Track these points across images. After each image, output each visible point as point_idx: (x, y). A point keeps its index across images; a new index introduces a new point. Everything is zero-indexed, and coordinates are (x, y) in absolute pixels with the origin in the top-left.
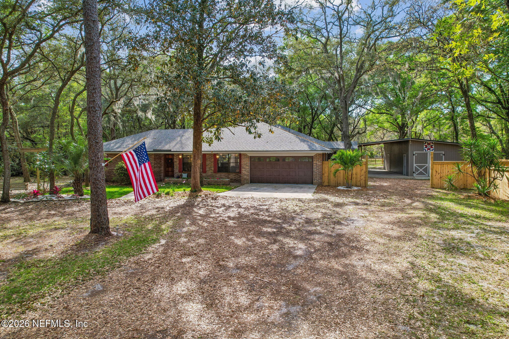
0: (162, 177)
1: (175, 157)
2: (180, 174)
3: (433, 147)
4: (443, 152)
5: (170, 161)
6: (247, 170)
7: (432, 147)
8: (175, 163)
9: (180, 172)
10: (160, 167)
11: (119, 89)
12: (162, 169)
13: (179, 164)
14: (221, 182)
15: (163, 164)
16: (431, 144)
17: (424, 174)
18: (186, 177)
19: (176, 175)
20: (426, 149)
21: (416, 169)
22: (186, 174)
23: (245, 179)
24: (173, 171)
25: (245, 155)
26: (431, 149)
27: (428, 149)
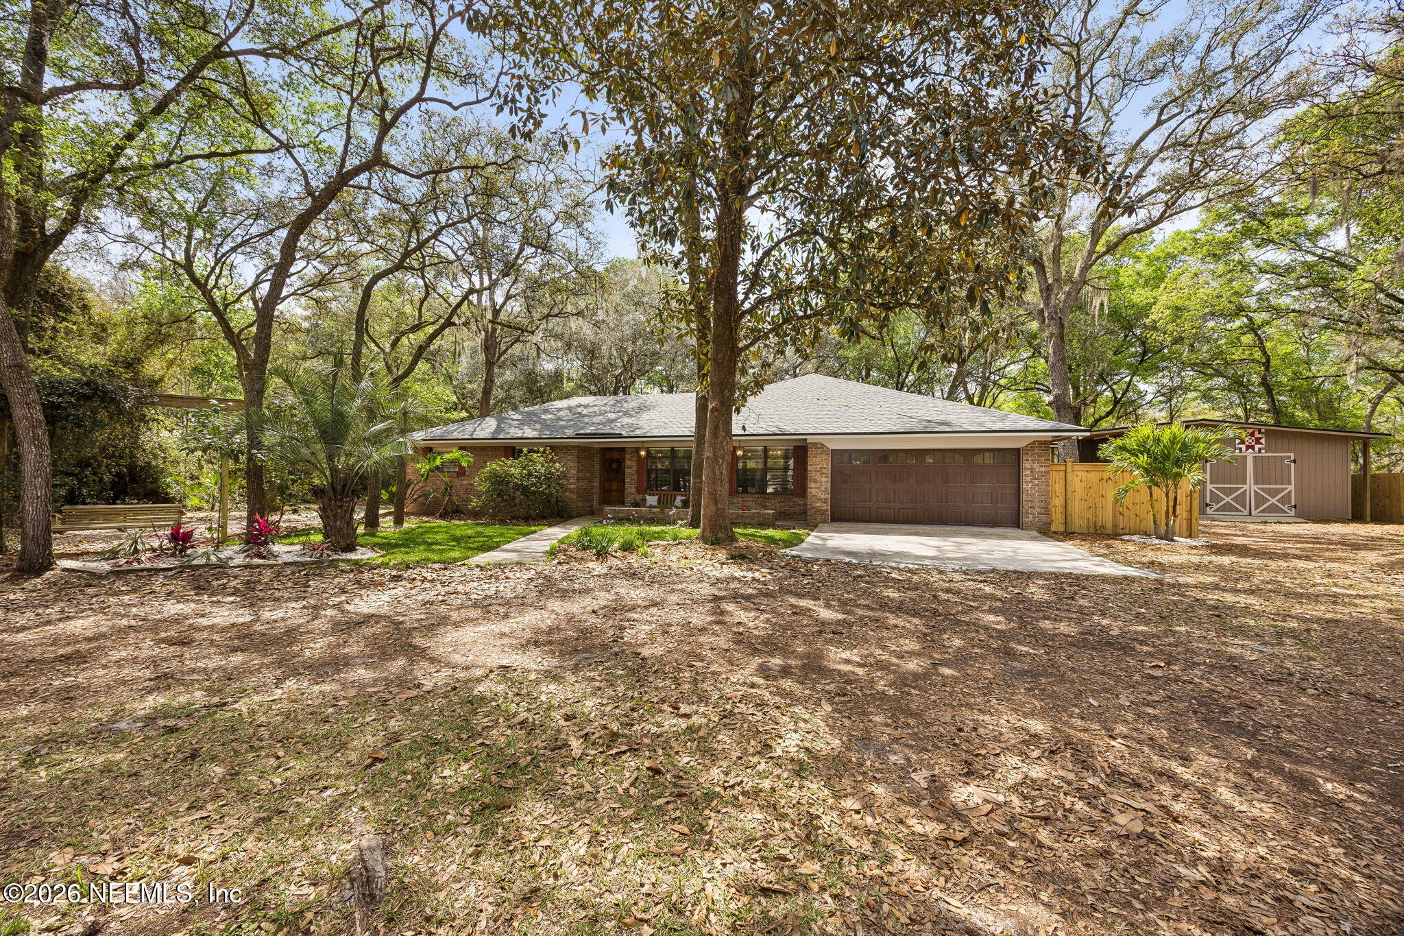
0: (595, 503)
1: (628, 456)
2: (639, 497)
3: (1263, 441)
4: (1292, 455)
5: (614, 466)
6: (824, 485)
7: (1258, 441)
8: (627, 470)
9: (638, 492)
10: (590, 481)
11: (499, 311)
12: (596, 484)
13: (638, 471)
14: (753, 518)
15: (597, 473)
16: (1257, 435)
17: (1237, 510)
18: (655, 504)
19: (628, 499)
20: (1244, 447)
21: (1214, 496)
22: (656, 497)
23: (818, 510)
24: (621, 491)
25: (820, 447)
26: (1257, 447)
27: (1248, 448)
